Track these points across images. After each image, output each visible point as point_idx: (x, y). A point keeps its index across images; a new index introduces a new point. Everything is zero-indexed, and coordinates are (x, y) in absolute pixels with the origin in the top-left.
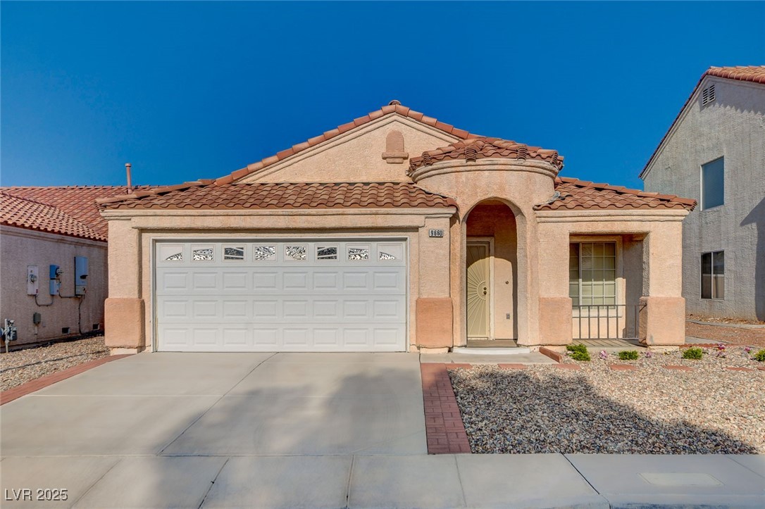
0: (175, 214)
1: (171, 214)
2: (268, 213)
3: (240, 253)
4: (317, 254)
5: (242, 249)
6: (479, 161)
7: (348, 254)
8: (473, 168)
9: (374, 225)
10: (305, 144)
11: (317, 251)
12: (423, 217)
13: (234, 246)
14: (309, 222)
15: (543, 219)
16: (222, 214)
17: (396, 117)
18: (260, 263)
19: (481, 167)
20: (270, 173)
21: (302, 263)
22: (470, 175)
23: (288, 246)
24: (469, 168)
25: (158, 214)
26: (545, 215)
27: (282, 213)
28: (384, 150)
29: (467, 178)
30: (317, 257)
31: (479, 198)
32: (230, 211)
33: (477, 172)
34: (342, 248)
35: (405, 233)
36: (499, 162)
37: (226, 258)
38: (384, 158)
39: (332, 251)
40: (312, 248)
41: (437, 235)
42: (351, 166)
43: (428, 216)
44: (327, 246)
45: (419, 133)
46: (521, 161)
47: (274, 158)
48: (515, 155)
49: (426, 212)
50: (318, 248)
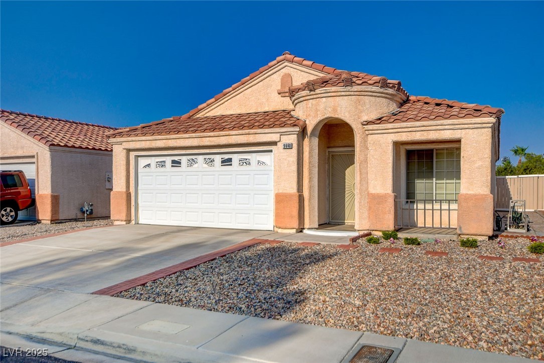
0: (141, 139)
1: (140, 140)
2: (188, 137)
3: (180, 163)
4: (220, 162)
5: (180, 160)
6: (318, 91)
7: (238, 162)
8: (315, 96)
9: (248, 142)
11: (221, 160)
12: (279, 135)
13: (176, 158)
14: (210, 141)
15: (371, 132)
16: (164, 138)
17: (286, 64)
18: (190, 169)
19: (320, 95)
20: (212, 110)
21: (212, 169)
22: (314, 101)
23: (205, 157)
24: (312, 97)
25: (133, 140)
26: (371, 128)
27: (195, 136)
28: (279, 88)
29: (312, 104)
30: (221, 164)
31: (319, 118)
32: (168, 137)
33: (318, 99)
34: (235, 158)
35: (271, 147)
36: (331, 91)
37: (172, 166)
38: (279, 94)
39: (230, 160)
40: (218, 159)
41: (288, 147)
43: (282, 134)
44: (226, 157)
45: (303, 73)
46: (349, 88)
47: (213, 100)
48: (342, 84)
49: (280, 131)
50: (222, 159)
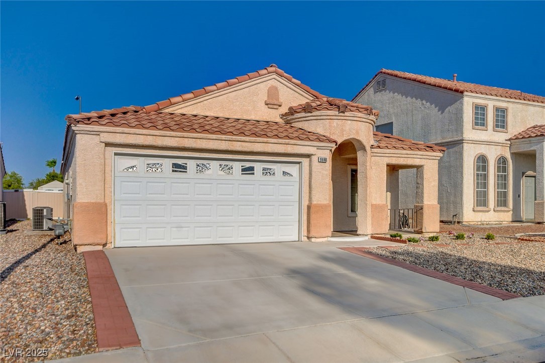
0: (140, 133)
1: (137, 132)
2: (215, 138)
3: (185, 168)
4: (241, 170)
5: (186, 164)
6: (346, 114)
7: (262, 172)
8: (342, 118)
9: (286, 152)
10: (214, 88)
11: (241, 168)
12: (315, 148)
13: (180, 162)
14: (242, 146)
15: (375, 154)
16: (179, 136)
17: (274, 76)
18: (200, 175)
19: (347, 118)
20: (186, 107)
21: (230, 177)
22: (340, 122)
23: (221, 163)
24: (339, 118)
25: (126, 132)
26: (376, 152)
27: (224, 139)
28: (266, 98)
29: (337, 124)
30: (241, 173)
31: (345, 138)
32: (185, 134)
33: (344, 121)
34: (258, 167)
35: (300, 159)
36: (358, 116)
37: (173, 171)
38: (267, 104)
39: (252, 169)
40: (237, 166)
41: (323, 161)
42: (244, 107)
43: (319, 148)
44: (248, 165)
46: (368, 116)
47: (191, 95)
48: (366, 112)
49: (318, 145)
50: (242, 166)
